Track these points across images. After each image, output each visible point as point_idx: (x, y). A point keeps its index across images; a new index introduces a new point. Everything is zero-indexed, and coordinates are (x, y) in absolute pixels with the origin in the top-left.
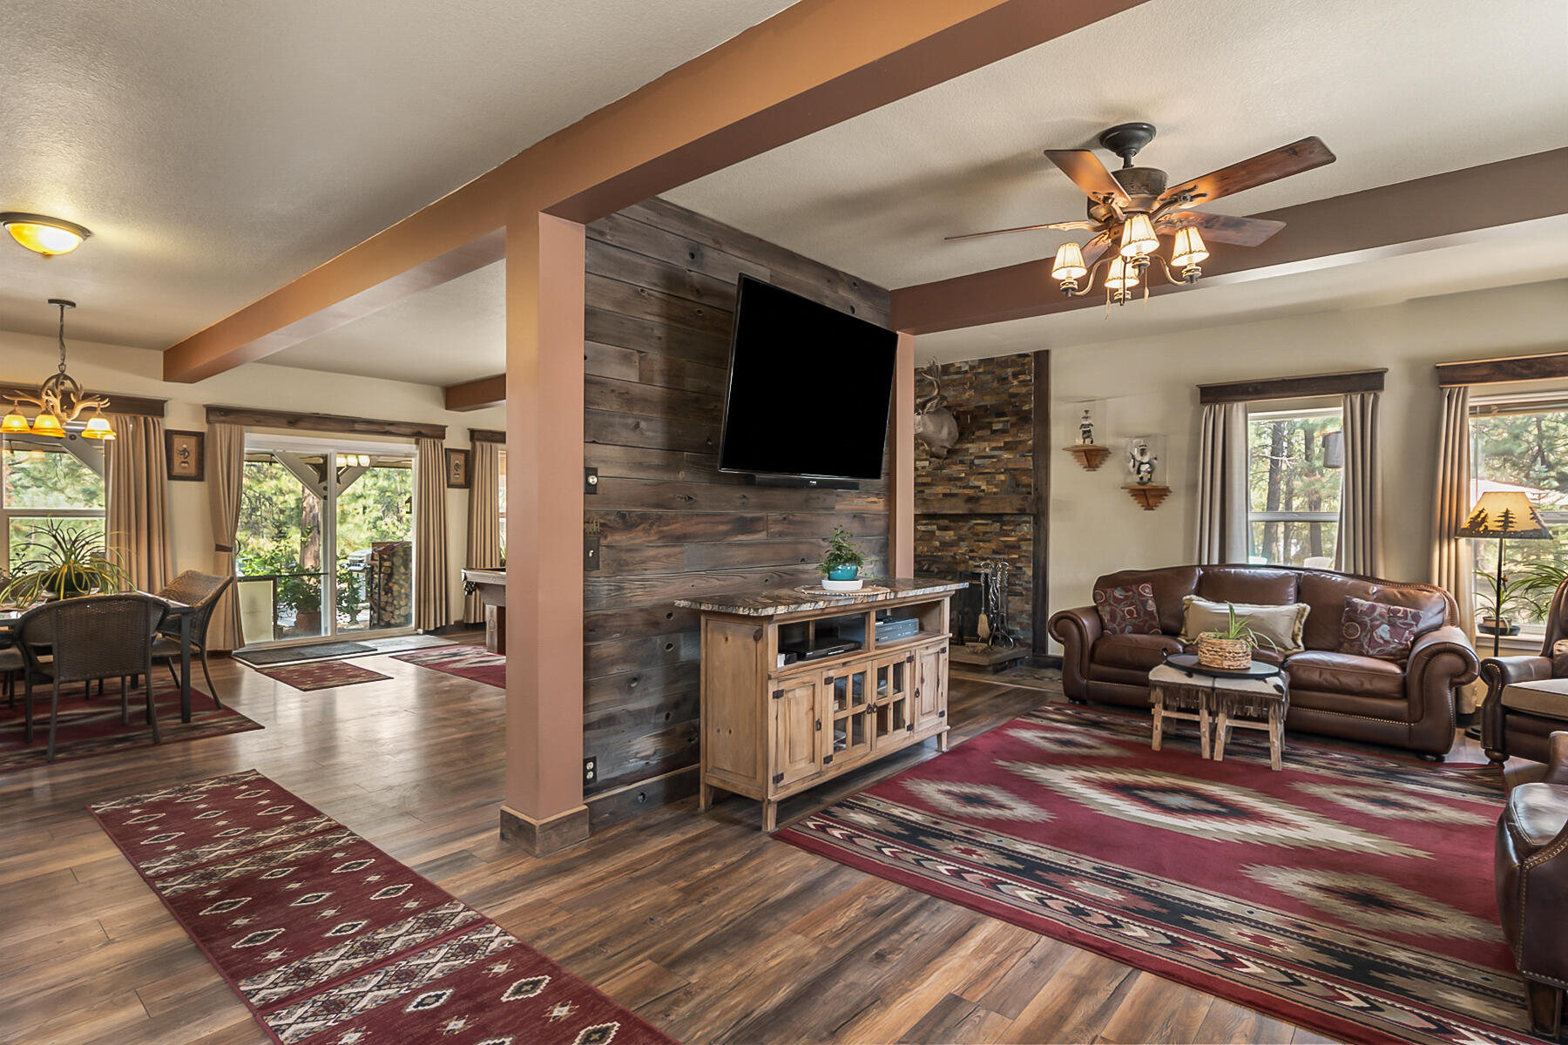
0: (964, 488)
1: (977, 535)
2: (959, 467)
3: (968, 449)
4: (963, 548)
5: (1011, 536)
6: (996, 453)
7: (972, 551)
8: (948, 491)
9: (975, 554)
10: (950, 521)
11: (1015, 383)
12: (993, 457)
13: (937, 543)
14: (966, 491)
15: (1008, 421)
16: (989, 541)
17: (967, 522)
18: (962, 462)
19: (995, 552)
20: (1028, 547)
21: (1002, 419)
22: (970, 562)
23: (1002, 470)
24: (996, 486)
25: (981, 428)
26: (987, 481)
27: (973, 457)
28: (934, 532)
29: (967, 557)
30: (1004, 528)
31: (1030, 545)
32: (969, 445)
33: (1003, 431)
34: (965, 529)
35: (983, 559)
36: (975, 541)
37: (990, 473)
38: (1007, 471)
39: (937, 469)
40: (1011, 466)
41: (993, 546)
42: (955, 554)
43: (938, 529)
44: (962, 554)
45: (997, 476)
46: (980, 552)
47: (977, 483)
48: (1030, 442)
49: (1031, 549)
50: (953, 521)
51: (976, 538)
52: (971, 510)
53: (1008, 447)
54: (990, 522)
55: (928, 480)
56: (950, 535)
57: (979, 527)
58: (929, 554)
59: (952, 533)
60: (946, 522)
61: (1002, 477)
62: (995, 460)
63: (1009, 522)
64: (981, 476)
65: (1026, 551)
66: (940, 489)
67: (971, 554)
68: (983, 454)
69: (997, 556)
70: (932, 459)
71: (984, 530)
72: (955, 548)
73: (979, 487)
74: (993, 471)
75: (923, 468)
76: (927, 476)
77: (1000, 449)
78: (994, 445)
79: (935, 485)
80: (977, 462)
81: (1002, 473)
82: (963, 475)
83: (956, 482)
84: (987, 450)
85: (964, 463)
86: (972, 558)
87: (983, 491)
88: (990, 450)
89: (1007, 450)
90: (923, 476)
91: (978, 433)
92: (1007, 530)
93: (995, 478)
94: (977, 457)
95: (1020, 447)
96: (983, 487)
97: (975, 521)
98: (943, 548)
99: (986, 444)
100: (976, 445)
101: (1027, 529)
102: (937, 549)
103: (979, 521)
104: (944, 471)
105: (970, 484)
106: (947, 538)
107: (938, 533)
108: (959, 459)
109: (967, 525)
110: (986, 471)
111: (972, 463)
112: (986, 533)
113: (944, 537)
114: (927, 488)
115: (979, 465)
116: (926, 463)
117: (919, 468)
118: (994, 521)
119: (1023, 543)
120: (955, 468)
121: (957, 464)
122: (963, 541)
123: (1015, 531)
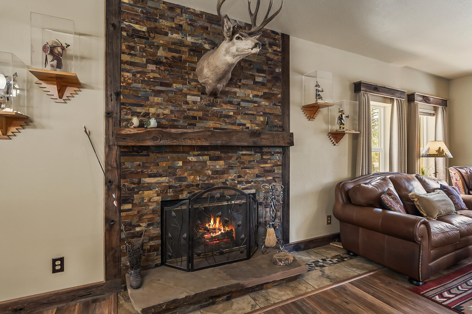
0: (232, 124)
1: (243, 163)
2: (229, 107)
3: (235, 93)
4: (231, 176)
5: (268, 163)
6: (256, 99)
7: (239, 177)
8: (218, 126)
9: (242, 179)
10: (221, 152)
11: (270, 50)
12: (255, 102)
13: (210, 172)
14: (234, 127)
15: (265, 77)
16: (253, 168)
17: (236, 152)
18: (230, 103)
19: (258, 176)
20: (278, 171)
21: (260, 74)
22: (239, 186)
23: (261, 113)
24: (258, 125)
25: (246, 78)
26: (251, 121)
27: (239, 100)
28: (205, 162)
29: (236, 182)
30: (264, 157)
31: (279, 169)
32: (237, 90)
33: (263, 84)
34: (234, 159)
35: (248, 182)
36: (242, 168)
37: (253, 115)
38: (265, 114)
39: (209, 105)
40: (267, 111)
41: (256, 171)
42: (226, 180)
43: (211, 159)
44: (233, 180)
45: (258, 117)
46: (246, 177)
47: (243, 121)
48: (280, 96)
49: (280, 172)
50: (225, 153)
51: (242, 166)
52: (254, 142)
53: (266, 96)
54: (253, 153)
55: (201, 114)
56: (220, 165)
57: (245, 157)
58: (201, 182)
59: (222, 162)
60: (218, 153)
61: (262, 119)
62: (256, 105)
63: (267, 153)
64: (247, 116)
65: (277, 174)
66: (211, 124)
67: (239, 179)
68: (248, 99)
69: (261, 179)
70: (204, 96)
71: (249, 159)
72: (225, 175)
73: (244, 125)
74: (255, 113)
75: (195, 103)
76: (198, 110)
77: (261, 97)
78: (255, 93)
79: (207, 120)
80: (243, 104)
81: (261, 115)
82: (232, 113)
83: (226, 119)
84: (251, 96)
85: (233, 104)
86: (239, 183)
87: (248, 128)
88: (253, 97)
89: (265, 98)
90: (194, 110)
91: (243, 81)
92: (265, 159)
93: (256, 119)
94: (243, 100)
95: (273, 98)
96: (248, 125)
97: (241, 153)
98: (215, 176)
99: (250, 91)
100: (242, 91)
101: (278, 157)
102: (209, 177)
103: (244, 152)
104: (214, 108)
105: (238, 122)
106: (217, 167)
107: (208, 163)
108: (228, 99)
109: (235, 156)
110: (250, 112)
111: (239, 104)
112: (250, 161)
113: (215, 166)
114: (199, 122)
115: (244, 107)
116: (198, 99)
117: (190, 102)
118: (256, 152)
119: (275, 168)
120: (225, 106)
121: (226, 103)
122: (232, 169)
123: (270, 159)
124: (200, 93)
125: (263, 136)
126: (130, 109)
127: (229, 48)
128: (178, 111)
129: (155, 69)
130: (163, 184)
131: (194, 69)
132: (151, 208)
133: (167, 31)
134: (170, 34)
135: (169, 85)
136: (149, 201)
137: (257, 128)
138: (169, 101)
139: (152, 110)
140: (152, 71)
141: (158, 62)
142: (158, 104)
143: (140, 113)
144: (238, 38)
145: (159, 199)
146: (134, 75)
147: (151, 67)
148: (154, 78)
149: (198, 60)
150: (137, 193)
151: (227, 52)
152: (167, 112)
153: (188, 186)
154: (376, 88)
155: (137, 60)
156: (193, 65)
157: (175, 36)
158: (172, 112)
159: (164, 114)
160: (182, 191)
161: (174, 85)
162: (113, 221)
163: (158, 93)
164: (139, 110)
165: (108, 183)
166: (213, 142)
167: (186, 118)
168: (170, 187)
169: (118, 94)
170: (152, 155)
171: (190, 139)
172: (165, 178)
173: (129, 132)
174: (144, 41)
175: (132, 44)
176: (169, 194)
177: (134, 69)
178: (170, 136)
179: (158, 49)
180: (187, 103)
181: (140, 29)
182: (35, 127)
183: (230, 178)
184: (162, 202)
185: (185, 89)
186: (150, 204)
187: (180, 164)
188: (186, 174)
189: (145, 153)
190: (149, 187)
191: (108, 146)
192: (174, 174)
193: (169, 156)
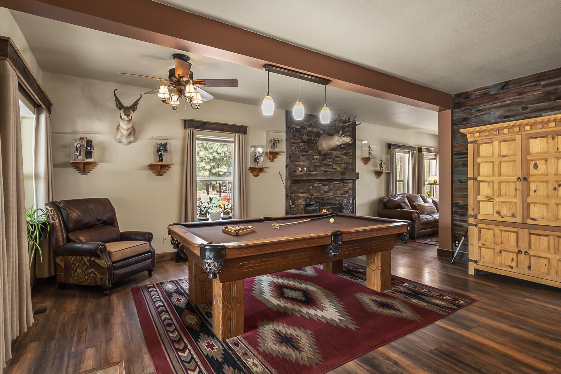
0: (332, 169)
2: (330, 160)
3: (333, 153)
4: (331, 193)
5: (346, 188)
6: (341, 156)
7: (334, 194)
8: (327, 170)
12: (341, 157)
13: (323, 192)
14: (332, 170)
16: (340, 190)
17: (332, 182)
18: (331, 158)
19: (342, 194)
20: (351, 192)
23: (343, 163)
24: (342, 169)
26: (339, 167)
27: (334, 157)
28: (320, 187)
30: (345, 185)
34: (332, 186)
35: (338, 197)
36: (336, 190)
37: (340, 164)
38: (345, 163)
39: (322, 160)
40: (346, 161)
41: (341, 192)
43: (323, 186)
44: (332, 196)
45: (342, 165)
46: (337, 194)
47: (336, 167)
48: (351, 153)
50: (329, 183)
51: (335, 189)
52: (343, 178)
53: (346, 154)
54: (340, 182)
55: (319, 164)
56: (326, 188)
57: (337, 185)
58: (319, 196)
60: (326, 183)
61: (344, 166)
62: (341, 159)
63: (346, 182)
64: (337, 165)
66: (323, 169)
68: (338, 156)
69: (343, 196)
70: (320, 156)
72: (329, 193)
73: (336, 169)
74: (341, 163)
75: (317, 159)
77: (344, 155)
78: (341, 153)
79: (321, 167)
80: (336, 159)
82: (331, 164)
83: (329, 166)
84: (339, 154)
86: (334, 197)
87: (338, 170)
88: (340, 155)
89: (345, 155)
90: (316, 162)
92: (345, 186)
94: (336, 157)
95: (349, 155)
96: (338, 169)
97: (335, 182)
98: (324, 194)
99: (338, 152)
100: (335, 152)
101: (351, 185)
102: (323, 194)
103: (336, 182)
104: (324, 161)
105: (334, 167)
106: (326, 189)
107: (322, 187)
108: (330, 157)
109: (332, 184)
110: (339, 162)
111: (334, 159)
112: (339, 187)
113: (324, 189)
114: (318, 168)
115: (336, 160)
116: (318, 157)
117: (315, 159)
118: (341, 182)
119: (350, 190)
120: (328, 160)
121: (329, 158)
122: (331, 190)
123: (347, 186)
124: (319, 155)
125: (346, 175)
126: (294, 163)
127: (339, 139)
128: (311, 163)
129: (302, 145)
130: (306, 197)
131: (316, 143)
132: (301, 207)
133: (306, 127)
134: (307, 128)
135: (307, 152)
136: (301, 204)
137: (342, 170)
138: (307, 159)
139: (301, 163)
140: (302, 146)
141: (303, 141)
142: (304, 160)
143: (297, 165)
144: (343, 137)
145: (304, 203)
146: (295, 148)
147: (301, 144)
148: (302, 149)
149: (318, 139)
150: (296, 200)
151: (338, 141)
152: (307, 164)
153: (315, 198)
154: (399, 147)
155: (296, 141)
156: (316, 142)
157: (309, 129)
158: (308, 164)
159: (305, 165)
160: (312, 200)
161: (309, 151)
162: (288, 212)
163: (303, 155)
164: (297, 163)
165: (287, 196)
166: (327, 178)
167: (314, 166)
168: (308, 198)
169: (290, 157)
170: (301, 184)
171: (319, 176)
172: (306, 194)
173: (298, 174)
174: (299, 132)
175: (295, 134)
176: (307, 202)
177: (296, 145)
178: (312, 175)
179: (303, 135)
180: (314, 159)
181: (297, 128)
182: (264, 172)
183: (330, 195)
184: (305, 205)
185: (313, 153)
186: (301, 205)
187: (311, 188)
188: (314, 193)
189: (299, 182)
190: (300, 198)
191: (287, 180)
192: (309, 192)
193: (307, 184)
